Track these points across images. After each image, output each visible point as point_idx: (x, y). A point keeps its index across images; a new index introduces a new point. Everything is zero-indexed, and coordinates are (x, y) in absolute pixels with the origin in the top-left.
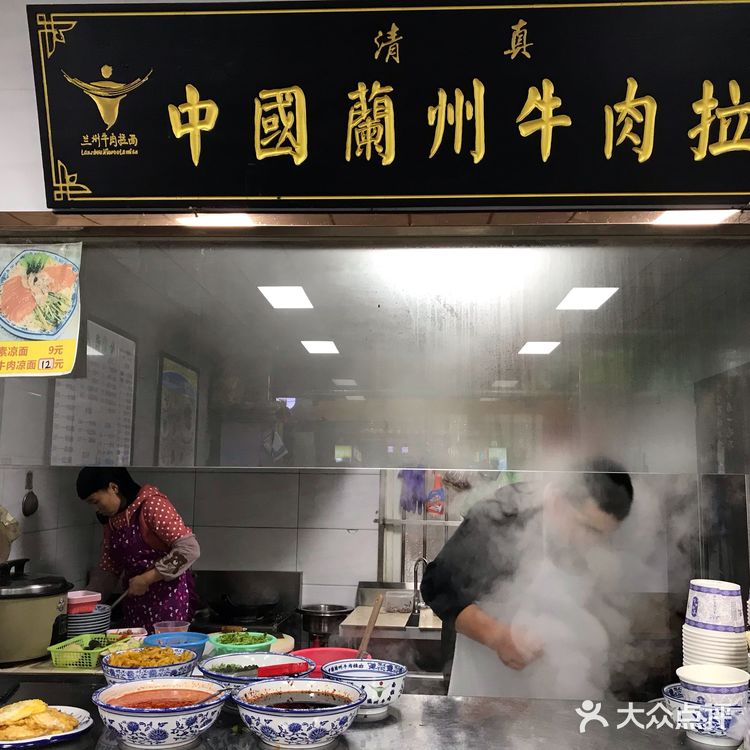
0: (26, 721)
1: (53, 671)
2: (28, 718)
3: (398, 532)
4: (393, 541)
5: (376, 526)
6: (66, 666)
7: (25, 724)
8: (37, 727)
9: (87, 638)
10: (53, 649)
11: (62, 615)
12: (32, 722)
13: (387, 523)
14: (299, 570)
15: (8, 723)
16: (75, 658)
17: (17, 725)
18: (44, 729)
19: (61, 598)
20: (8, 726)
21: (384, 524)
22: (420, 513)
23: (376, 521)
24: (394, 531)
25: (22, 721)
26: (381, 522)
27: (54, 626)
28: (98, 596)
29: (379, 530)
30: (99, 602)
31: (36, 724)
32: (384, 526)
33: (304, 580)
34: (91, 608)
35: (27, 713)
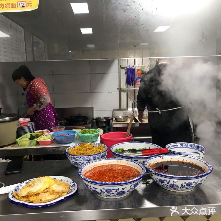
0: (48, 190)
1: (20, 148)
2: (48, 188)
3: (126, 92)
4: (124, 95)
5: (118, 90)
6: (24, 145)
7: (48, 191)
8: (54, 192)
9: (28, 135)
10: (18, 140)
11: (19, 128)
12: (51, 190)
13: (122, 89)
14: (92, 106)
15: (39, 192)
16: (27, 143)
17: (44, 192)
18: (58, 193)
19: (17, 122)
20: (39, 194)
21: (121, 90)
22: (133, 86)
23: (118, 89)
24: (124, 92)
25: (46, 190)
26: (120, 89)
27: (17, 132)
28: (29, 120)
29: (119, 92)
30: (30, 122)
31: (53, 190)
32: (120, 90)
33: (94, 109)
34: (27, 124)
35: (47, 186)
